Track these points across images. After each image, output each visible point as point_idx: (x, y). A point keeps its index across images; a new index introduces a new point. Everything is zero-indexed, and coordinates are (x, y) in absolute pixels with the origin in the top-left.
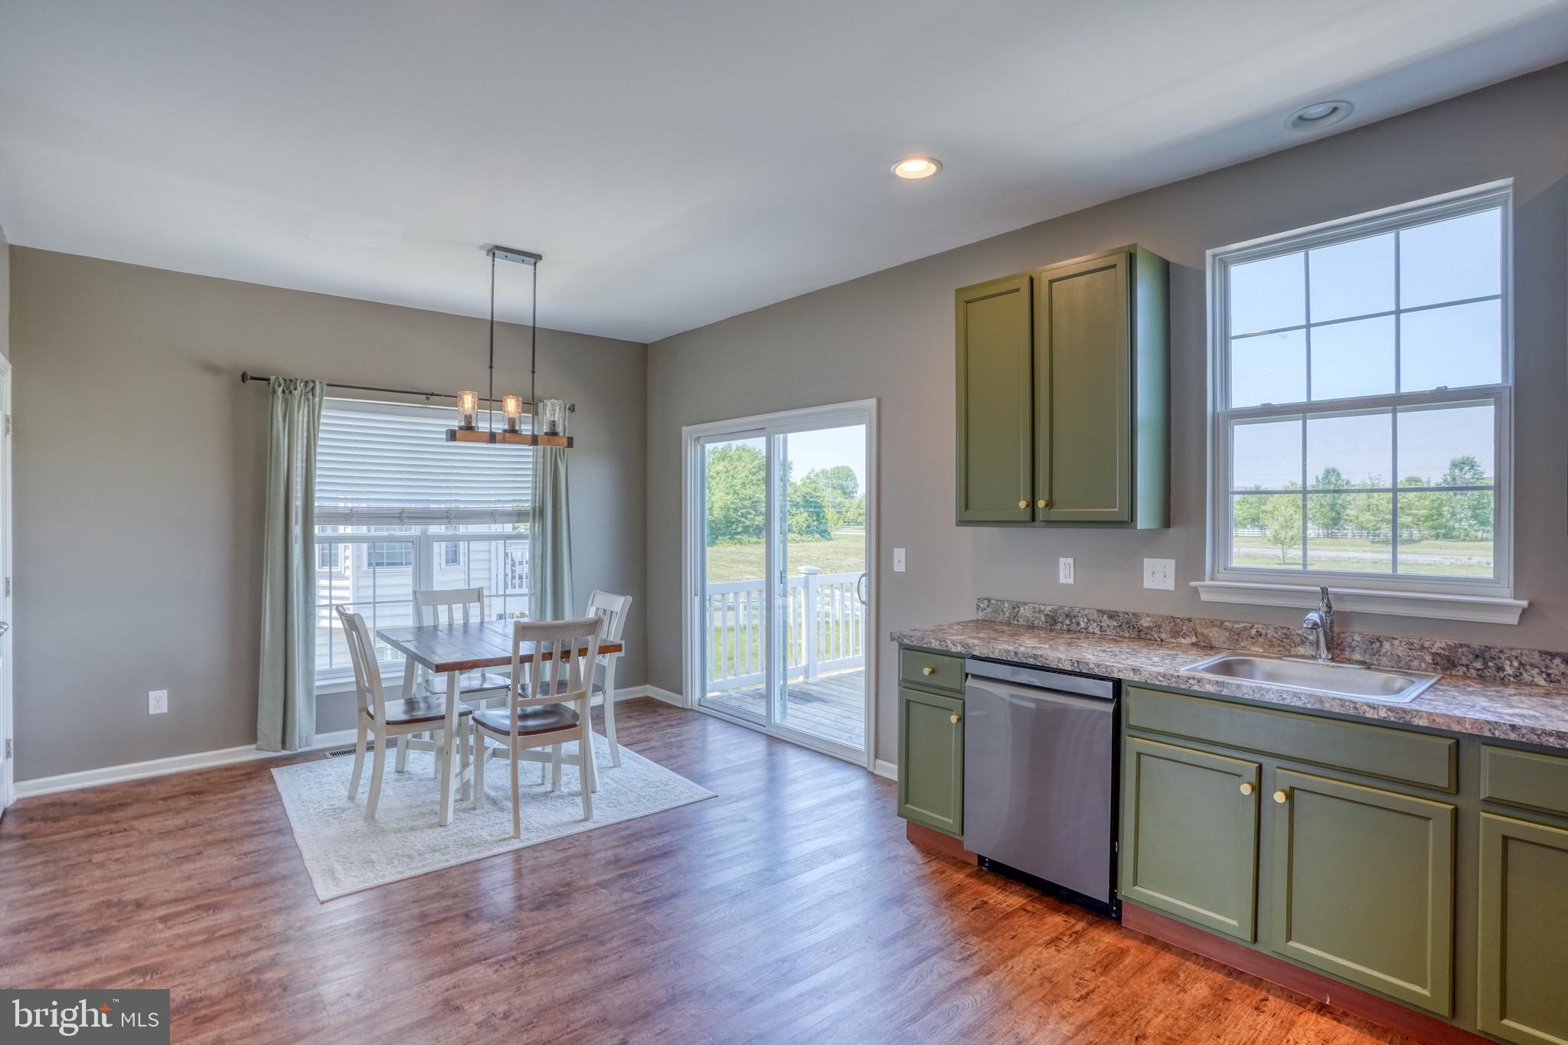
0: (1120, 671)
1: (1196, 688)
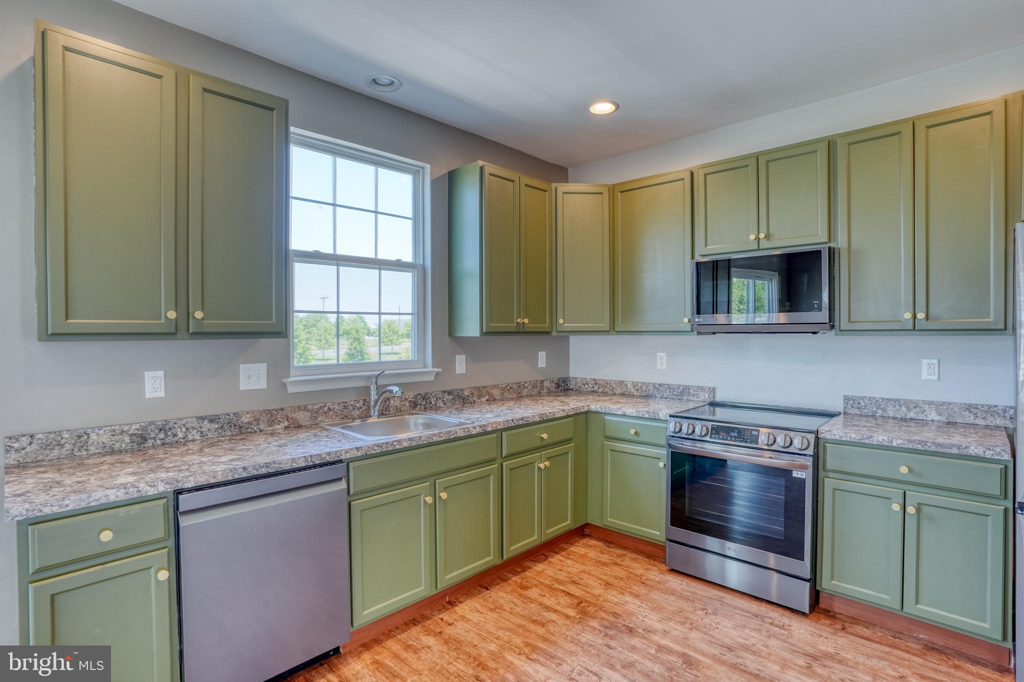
0: (346, 452)
1: (398, 447)
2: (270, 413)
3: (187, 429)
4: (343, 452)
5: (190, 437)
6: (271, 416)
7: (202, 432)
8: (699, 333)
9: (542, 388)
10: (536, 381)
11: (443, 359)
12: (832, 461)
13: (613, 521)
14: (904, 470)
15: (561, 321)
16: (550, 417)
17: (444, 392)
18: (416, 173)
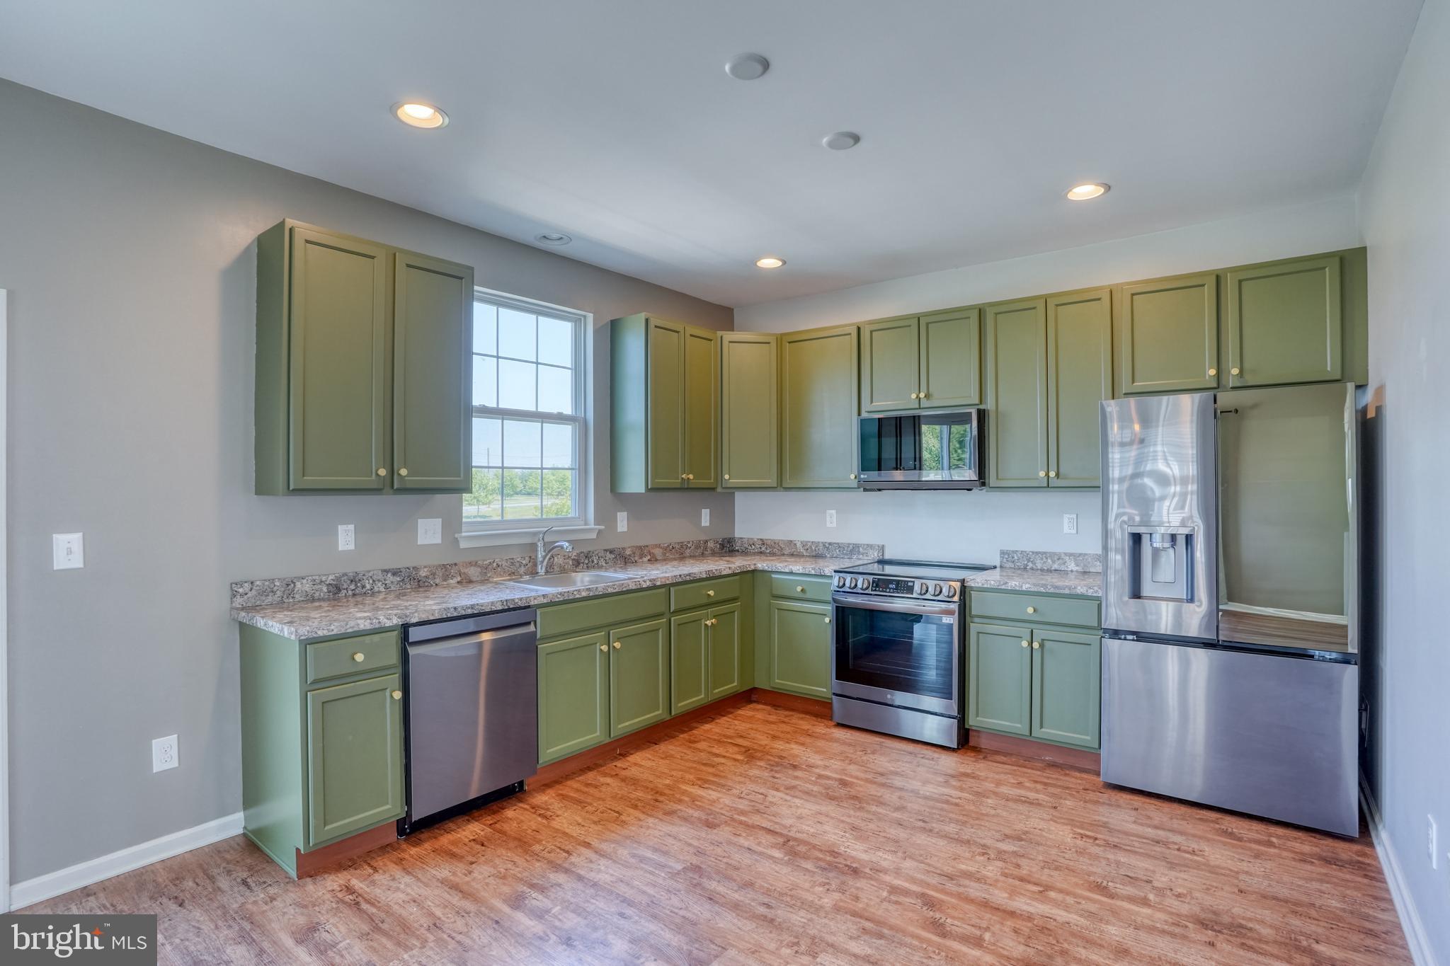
0: (535, 599)
2: (445, 567)
3: (374, 581)
4: (532, 599)
5: (376, 589)
6: (446, 571)
7: (386, 585)
8: (865, 490)
9: (706, 549)
10: (700, 541)
11: (605, 516)
12: (976, 608)
13: (780, 682)
14: (1030, 610)
15: (727, 477)
16: (717, 574)
17: (606, 550)
18: (578, 322)
